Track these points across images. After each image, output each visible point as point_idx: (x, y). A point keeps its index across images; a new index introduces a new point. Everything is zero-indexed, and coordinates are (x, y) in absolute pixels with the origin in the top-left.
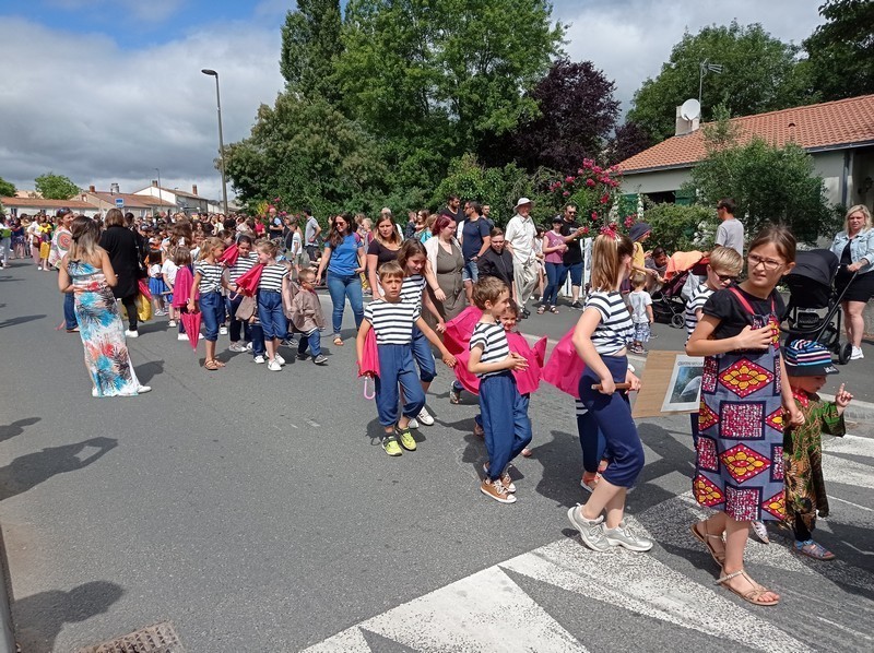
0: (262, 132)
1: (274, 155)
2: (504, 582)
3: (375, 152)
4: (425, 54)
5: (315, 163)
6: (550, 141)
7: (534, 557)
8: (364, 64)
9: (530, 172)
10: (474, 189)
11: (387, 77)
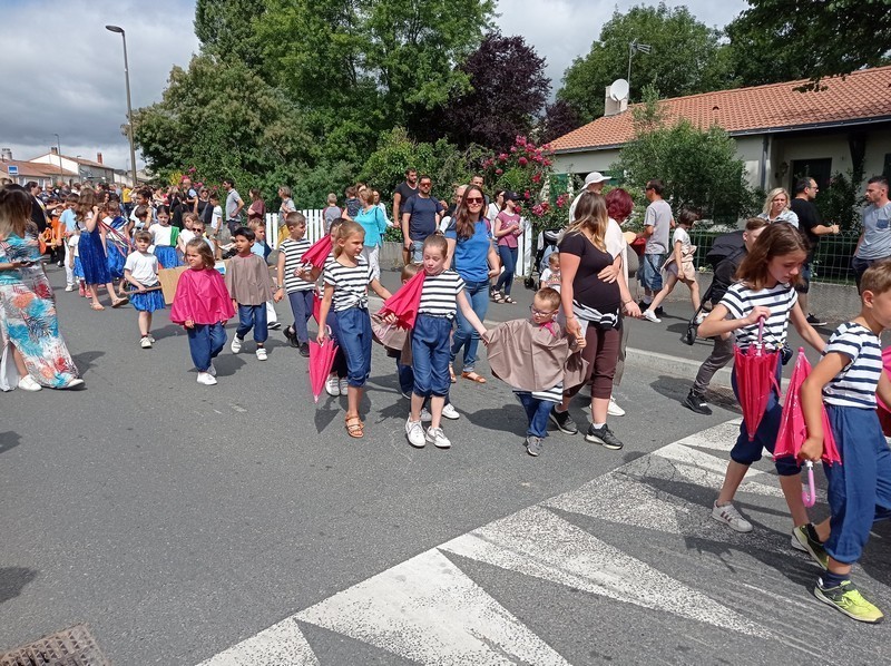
0: (175, 96)
1: (189, 121)
2: (443, 565)
3: (299, 122)
4: (351, 19)
5: (233, 131)
6: (482, 116)
7: (473, 537)
8: (287, 27)
9: (462, 148)
10: (405, 165)
11: (312, 42)
